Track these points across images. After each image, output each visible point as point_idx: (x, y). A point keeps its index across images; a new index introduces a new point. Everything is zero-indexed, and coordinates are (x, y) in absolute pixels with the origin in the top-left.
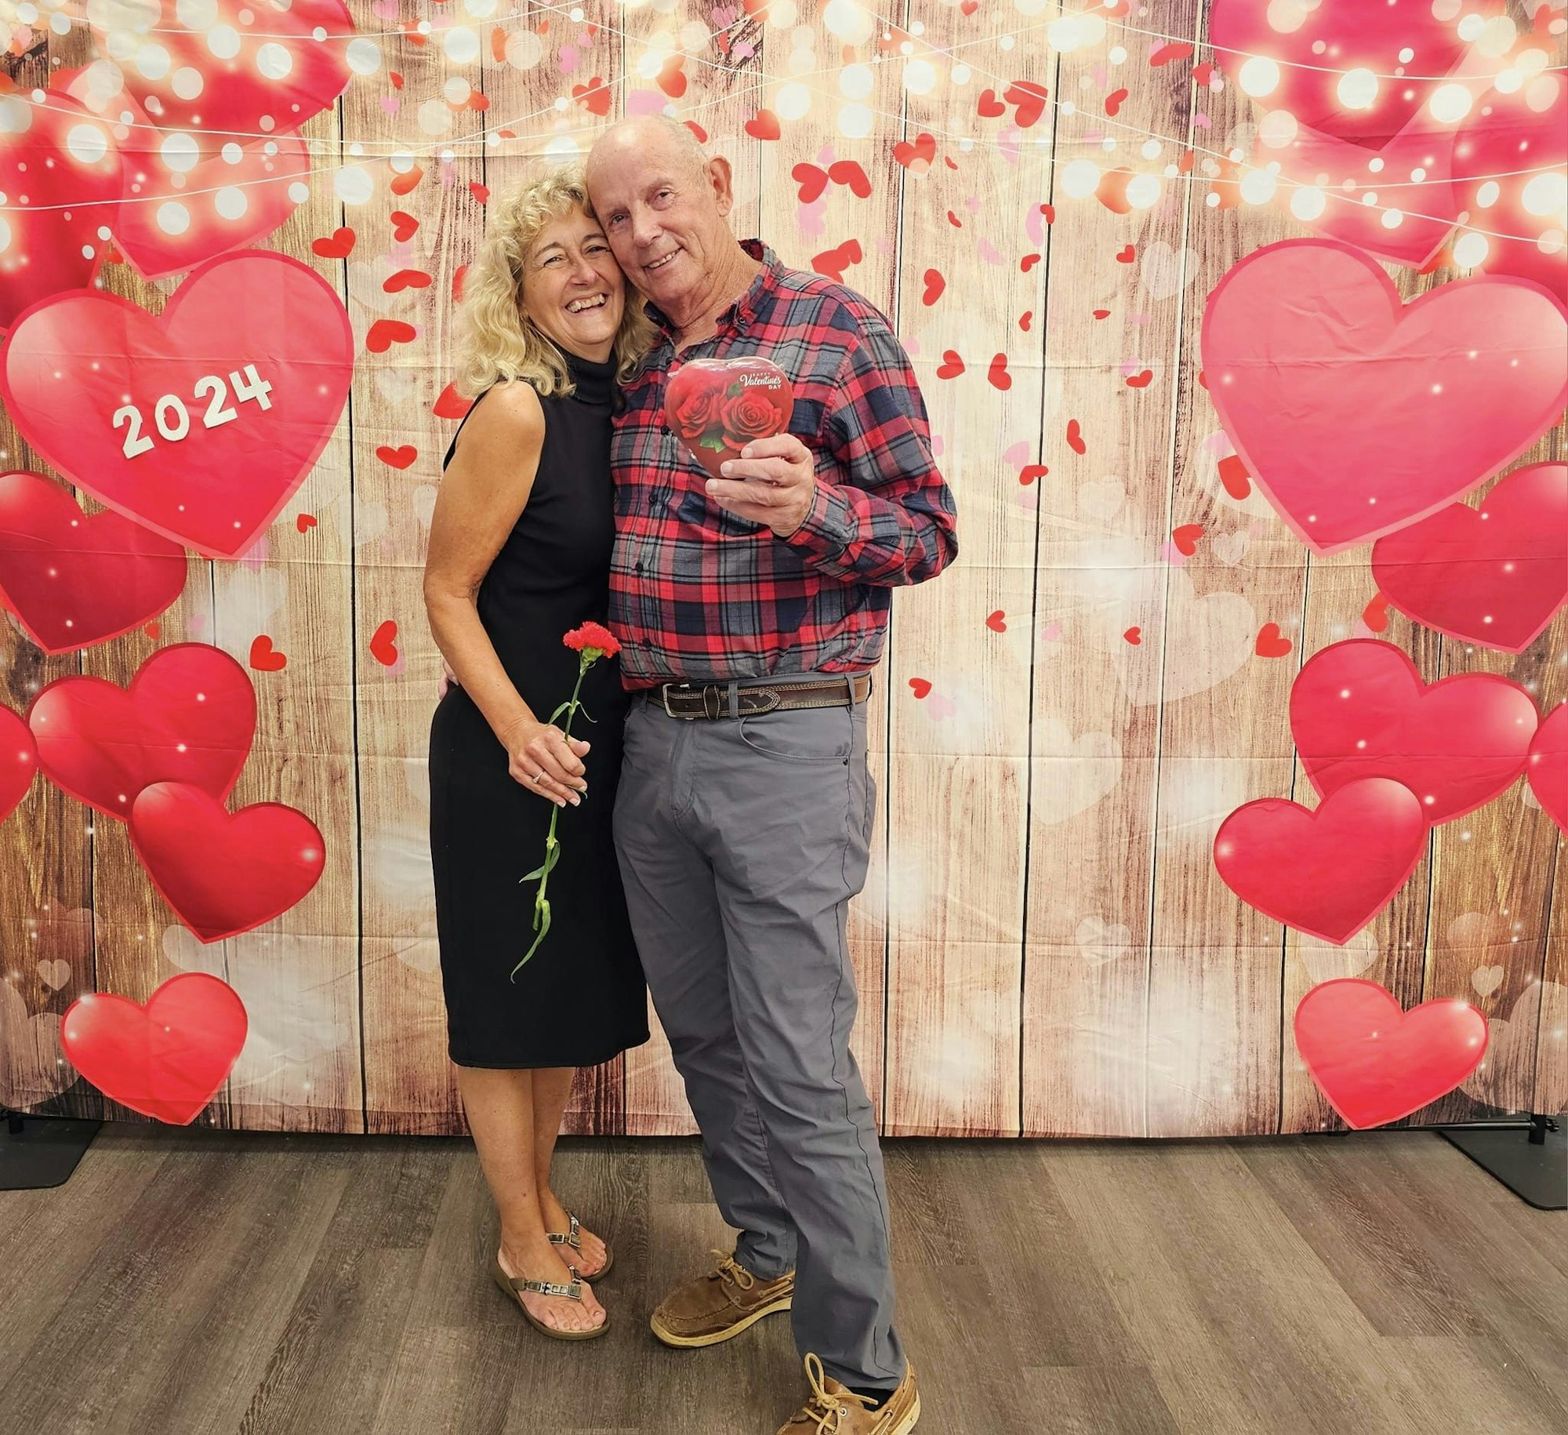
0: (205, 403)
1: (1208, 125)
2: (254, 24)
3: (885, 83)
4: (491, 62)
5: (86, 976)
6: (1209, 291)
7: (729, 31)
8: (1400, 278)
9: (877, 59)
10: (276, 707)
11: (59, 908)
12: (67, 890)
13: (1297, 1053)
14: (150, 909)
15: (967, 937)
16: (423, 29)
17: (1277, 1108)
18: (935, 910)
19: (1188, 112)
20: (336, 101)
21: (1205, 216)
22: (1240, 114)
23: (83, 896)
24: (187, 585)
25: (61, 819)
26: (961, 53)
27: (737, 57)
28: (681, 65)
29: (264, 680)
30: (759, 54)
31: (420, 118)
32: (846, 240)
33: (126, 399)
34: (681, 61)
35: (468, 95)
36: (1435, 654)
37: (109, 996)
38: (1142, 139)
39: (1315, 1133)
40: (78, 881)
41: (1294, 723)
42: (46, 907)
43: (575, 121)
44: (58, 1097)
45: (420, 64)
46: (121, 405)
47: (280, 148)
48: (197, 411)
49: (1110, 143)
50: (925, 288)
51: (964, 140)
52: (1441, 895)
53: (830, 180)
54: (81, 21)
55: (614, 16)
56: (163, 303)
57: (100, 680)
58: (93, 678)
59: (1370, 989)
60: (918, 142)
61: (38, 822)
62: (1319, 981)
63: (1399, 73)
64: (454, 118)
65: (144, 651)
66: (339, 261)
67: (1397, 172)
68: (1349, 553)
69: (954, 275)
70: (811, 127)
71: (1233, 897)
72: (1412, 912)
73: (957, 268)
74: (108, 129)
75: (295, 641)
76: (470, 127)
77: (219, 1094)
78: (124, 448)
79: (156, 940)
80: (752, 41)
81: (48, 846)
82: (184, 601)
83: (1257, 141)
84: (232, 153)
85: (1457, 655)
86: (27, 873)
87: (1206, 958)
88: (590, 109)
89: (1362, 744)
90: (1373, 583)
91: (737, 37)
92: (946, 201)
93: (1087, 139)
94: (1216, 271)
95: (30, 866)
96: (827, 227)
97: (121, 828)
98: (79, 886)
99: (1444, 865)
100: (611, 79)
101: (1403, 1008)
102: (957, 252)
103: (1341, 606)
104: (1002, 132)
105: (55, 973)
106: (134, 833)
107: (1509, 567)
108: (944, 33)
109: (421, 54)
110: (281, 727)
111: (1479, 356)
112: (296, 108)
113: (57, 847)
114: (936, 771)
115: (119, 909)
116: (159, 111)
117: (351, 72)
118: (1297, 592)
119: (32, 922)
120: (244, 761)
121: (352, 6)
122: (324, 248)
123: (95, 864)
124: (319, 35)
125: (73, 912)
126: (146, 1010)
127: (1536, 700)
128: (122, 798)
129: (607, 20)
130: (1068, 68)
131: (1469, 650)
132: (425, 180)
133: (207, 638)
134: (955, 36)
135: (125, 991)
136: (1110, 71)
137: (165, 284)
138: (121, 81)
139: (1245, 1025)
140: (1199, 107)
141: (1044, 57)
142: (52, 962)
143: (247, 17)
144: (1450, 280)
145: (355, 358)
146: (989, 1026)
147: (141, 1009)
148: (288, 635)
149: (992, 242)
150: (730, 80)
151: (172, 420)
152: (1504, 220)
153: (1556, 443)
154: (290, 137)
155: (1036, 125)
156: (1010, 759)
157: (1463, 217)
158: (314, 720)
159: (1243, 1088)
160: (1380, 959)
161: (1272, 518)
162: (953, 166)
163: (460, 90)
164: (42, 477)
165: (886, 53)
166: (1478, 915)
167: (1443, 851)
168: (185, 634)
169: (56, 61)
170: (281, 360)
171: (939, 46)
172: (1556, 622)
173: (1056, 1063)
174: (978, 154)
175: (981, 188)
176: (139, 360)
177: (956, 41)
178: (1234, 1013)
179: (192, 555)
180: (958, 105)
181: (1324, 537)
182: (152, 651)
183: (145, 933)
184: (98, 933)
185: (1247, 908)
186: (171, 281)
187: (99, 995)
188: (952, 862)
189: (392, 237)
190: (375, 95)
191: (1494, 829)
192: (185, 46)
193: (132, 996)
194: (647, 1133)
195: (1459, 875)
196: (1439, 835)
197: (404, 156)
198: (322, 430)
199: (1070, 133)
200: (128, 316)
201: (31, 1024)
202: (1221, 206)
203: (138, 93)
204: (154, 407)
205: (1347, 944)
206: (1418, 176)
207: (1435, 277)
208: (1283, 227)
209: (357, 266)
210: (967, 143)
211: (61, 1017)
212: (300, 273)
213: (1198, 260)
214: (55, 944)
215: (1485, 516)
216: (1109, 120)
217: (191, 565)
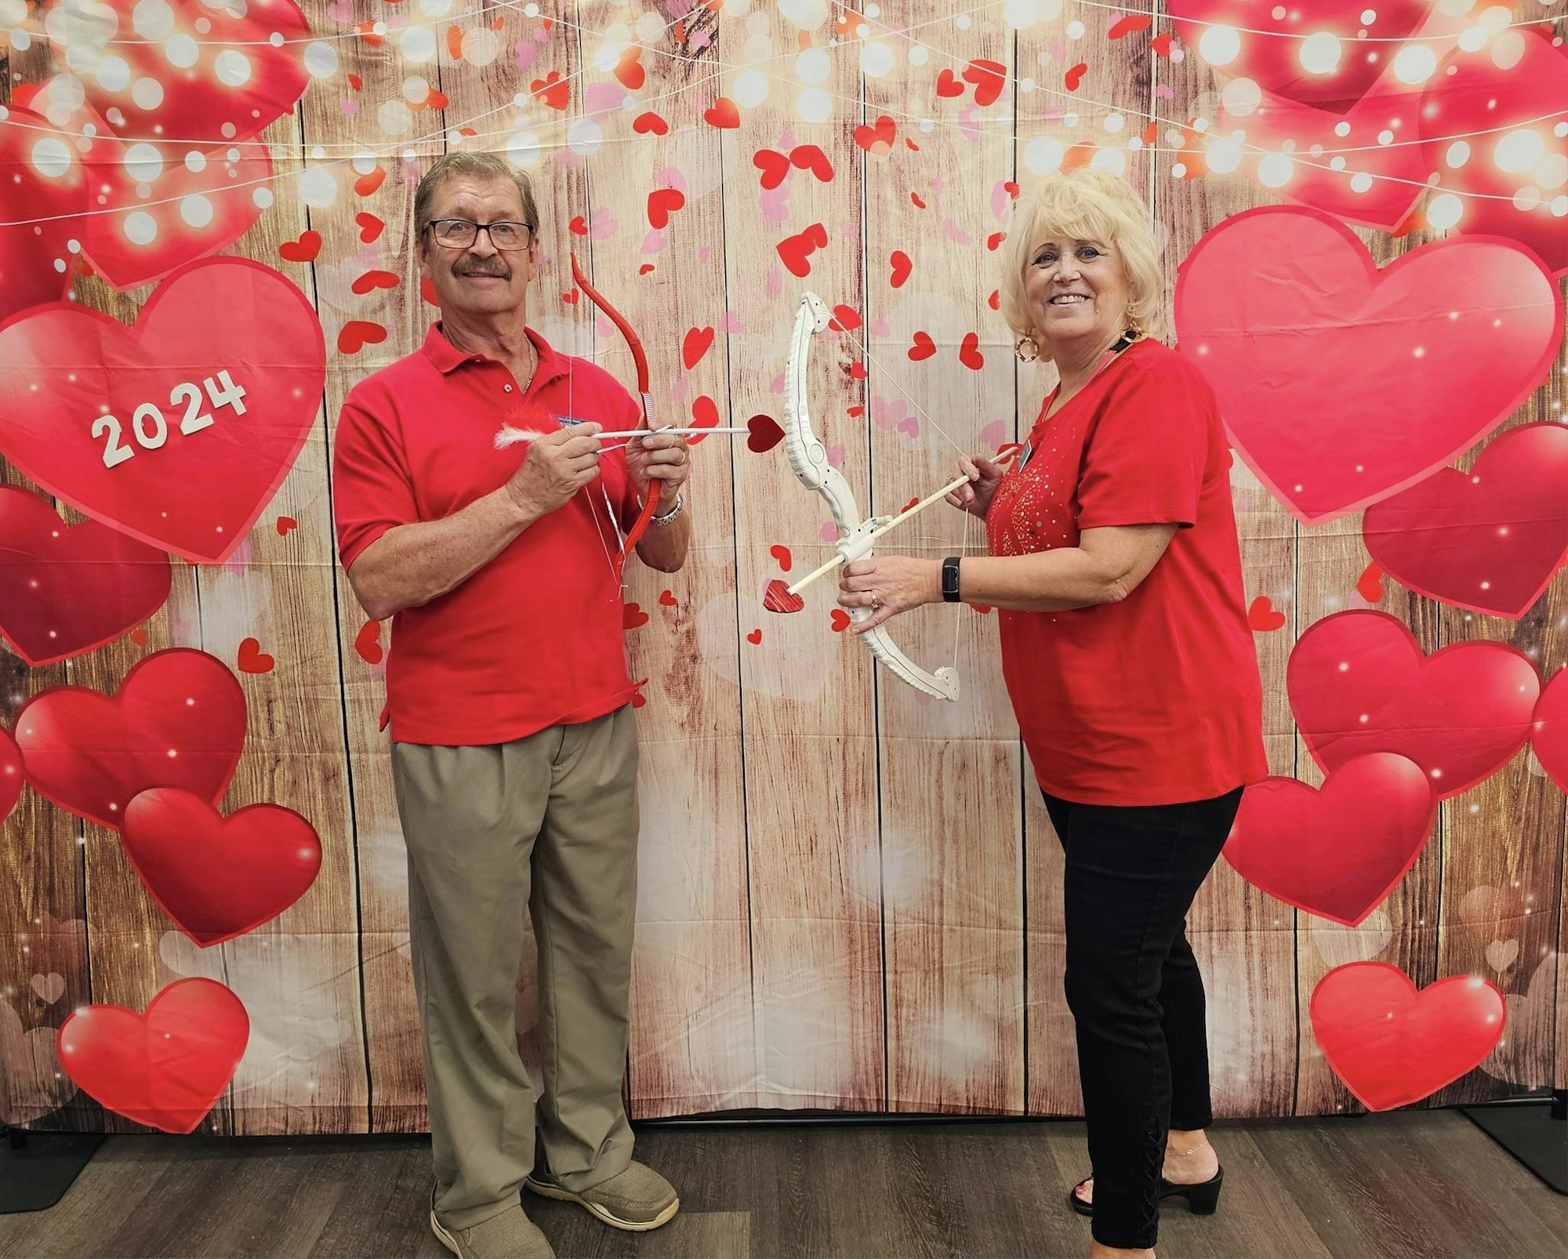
0: (181, 410)
1: (1170, 96)
2: (211, 32)
3: (842, 67)
4: (448, 61)
5: (81, 988)
6: (1180, 263)
7: (684, 21)
8: (1372, 242)
9: (833, 43)
10: (266, 708)
11: (51, 920)
12: (59, 901)
13: (1313, 1041)
14: (145, 916)
15: (966, 922)
16: (379, 30)
17: (1292, 1092)
18: (932, 895)
19: (1149, 84)
20: (296, 106)
21: (1171, 188)
22: (1202, 84)
23: (76, 906)
24: (173, 591)
25: (51, 831)
26: (918, 33)
27: (694, 47)
28: (638, 57)
29: (253, 682)
30: (715, 43)
31: (379, 120)
32: (810, 225)
33: (105, 409)
34: (637, 53)
35: (427, 94)
36: (1433, 624)
37: (106, 1006)
38: (1103, 113)
39: (1331, 1115)
40: (70, 892)
41: (1292, 698)
42: (38, 921)
43: (535, 116)
44: (58, 1111)
45: (376, 65)
46: (99, 415)
47: (242, 155)
48: (173, 419)
49: (1072, 118)
50: (893, 270)
51: (925, 121)
52: (1452, 869)
53: (792, 165)
54: (41, 36)
55: (569, 10)
56: (136, 313)
57: (86, 690)
58: (79, 687)
59: (1385, 971)
60: (877, 124)
61: (27, 835)
62: (1333, 965)
63: (1362, 36)
64: (414, 117)
65: (130, 659)
66: (307, 265)
67: (1364, 135)
68: (1339, 522)
69: (921, 257)
70: (769, 113)
71: (1239, 879)
72: (1424, 890)
73: (923, 249)
74: (70, 141)
75: (281, 642)
76: (431, 126)
77: (222, 1099)
78: (104, 458)
79: (153, 946)
80: (708, 31)
81: (38, 859)
82: (170, 607)
83: (1221, 109)
84: (196, 161)
85: (1455, 623)
86: (17, 887)
87: (1215, 944)
88: (549, 104)
89: (1364, 718)
90: (1366, 552)
91: (693, 26)
92: (908, 182)
93: (1047, 114)
94: (1186, 242)
95: (20, 880)
96: (790, 214)
97: (113, 836)
98: (71, 898)
99: (1454, 839)
100: (568, 73)
101: (1417, 987)
102: (922, 233)
103: (1334, 576)
104: (962, 112)
105: (49, 987)
106: (126, 839)
107: (1503, 531)
108: (900, 14)
109: (377, 54)
110: (272, 728)
111: (1461, 317)
112: (256, 114)
113: (47, 859)
114: (926, 756)
115: (113, 921)
116: (121, 122)
117: (309, 76)
118: (1287, 563)
119: (23, 937)
120: (237, 764)
121: (307, 10)
122: (290, 252)
123: (87, 874)
124: (276, 40)
125: (66, 924)
126: (144, 1019)
127: (1538, 666)
128: (113, 807)
129: (562, 13)
130: (1026, 45)
131: (1468, 618)
132: (388, 180)
133: (194, 643)
134: (911, 18)
135: (122, 1000)
136: (1067, 47)
137: (136, 294)
138: (83, 94)
139: (1258, 1012)
140: (1160, 79)
141: (1001, 35)
142: (46, 976)
143: (203, 25)
144: (1425, 242)
145: (327, 361)
146: (991, 1010)
147: (139, 1017)
148: (275, 637)
149: (958, 224)
150: (689, 69)
151: (150, 428)
152: (1477, 179)
153: (1543, 404)
154: (252, 143)
155: (997, 102)
156: (1001, 742)
157: (1434, 178)
158: (304, 720)
159: (1258, 1076)
160: (1394, 940)
161: (1257, 488)
162: (915, 148)
163: (418, 90)
164: (22, 489)
165: (841, 36)
166: (1488, 888)
167: (1453, 826)
168: (172, 640)
169: (17, 77)
170: (254, 365)
171: (895, 28)
172: (1553, 586)
173: (1063, 1050)
174: (939, 134)
175: (943, 168)
176: (115, 370)
177: (911, 21)
178: (1247, 1000)
179: (175, 561)
180: (917, 86)
181: (1312, 506)
182: (138, 658)
183: (142, 940)
184: (92, 944)
185: (1254, 891)
186: (141, 291)
187: (96, 1007)
188: (947, 847)
189: (358, 239)
190: (334, 97)
191: (1502, 800)
192: (144, 57)
193: (130, 1006)
194: (653, 1116)
195: (1468, 849)
196: (1448, 811)
197: (366, 157)
198: (298, 433)
199: (1030, 110)
200: (102, 327)
201: (27, 1040)
202: (1188, 177)
203: (99, 104)
204: (131, 416)
205: (1360, 925)
206: (1386, 139)
207: (1409, 240)
208: (1252, 195)
209: (325, 269)
210: (927, 124)
211: (57, 1031)
212: (270, 278)
213: (1167, 232)
214: (46, 958)
215: (1476, 480)
216: (1070, 95)
217: (175, 571)
